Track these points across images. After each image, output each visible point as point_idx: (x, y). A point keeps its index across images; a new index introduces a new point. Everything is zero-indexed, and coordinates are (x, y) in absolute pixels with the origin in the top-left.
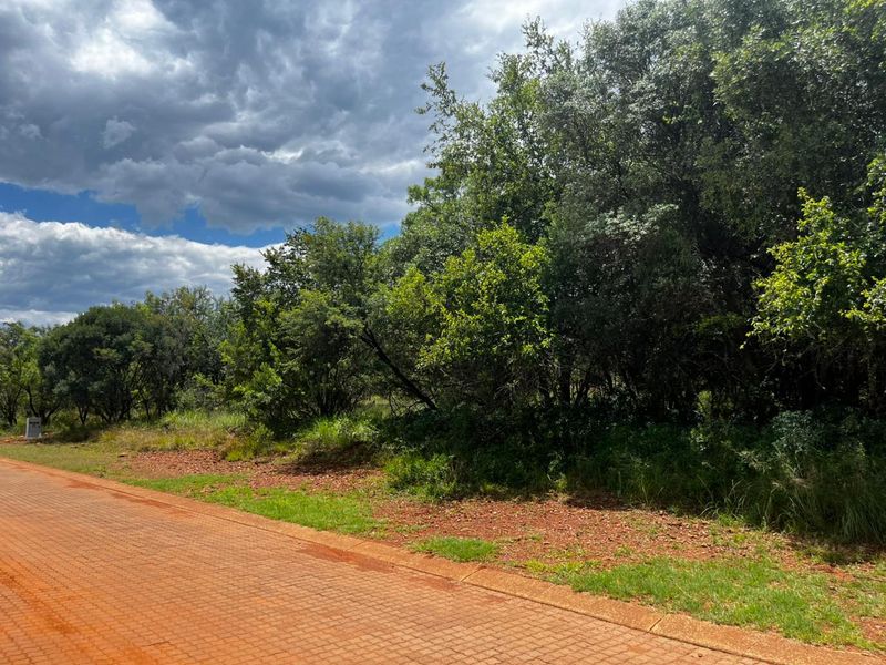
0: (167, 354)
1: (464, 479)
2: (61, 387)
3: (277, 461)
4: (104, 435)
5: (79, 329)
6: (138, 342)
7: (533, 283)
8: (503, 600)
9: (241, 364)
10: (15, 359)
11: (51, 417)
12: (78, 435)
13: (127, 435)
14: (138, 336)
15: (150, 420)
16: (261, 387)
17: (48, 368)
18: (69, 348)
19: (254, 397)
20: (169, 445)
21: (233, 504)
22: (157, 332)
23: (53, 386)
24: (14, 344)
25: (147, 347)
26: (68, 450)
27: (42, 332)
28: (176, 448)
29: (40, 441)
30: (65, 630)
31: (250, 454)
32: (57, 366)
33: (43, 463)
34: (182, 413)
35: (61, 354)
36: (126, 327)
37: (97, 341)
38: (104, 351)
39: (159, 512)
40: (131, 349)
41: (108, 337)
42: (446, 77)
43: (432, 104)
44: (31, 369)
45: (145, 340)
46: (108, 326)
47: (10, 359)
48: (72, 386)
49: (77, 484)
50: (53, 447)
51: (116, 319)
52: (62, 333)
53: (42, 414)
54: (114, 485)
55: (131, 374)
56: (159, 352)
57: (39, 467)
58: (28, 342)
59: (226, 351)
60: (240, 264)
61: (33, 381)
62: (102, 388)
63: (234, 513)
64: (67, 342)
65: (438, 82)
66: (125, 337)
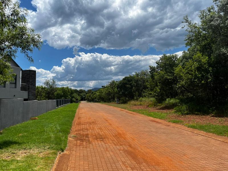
0: (139, 85)
1: (190, 111)
2: (121, 93)
3: (158, 107)
4: (129, 102)
5: (123, 81)
6: (134, 83)
7: (206, 66)
8: (174, 128)
9: (151, 87)
10: (114, 87)
11: (121, 99)
12: (125, 102)
13: (133, 102)
14: (133, 82)
15: (137, 99)
16: (155, 92)
17: (118, 89)
18: (121, 85)
19: (154, 94)
20: (139, 104)
21: (143, 113)
22: (137, 81)
23: (119, 93)
24: (113, 85)
25: (135, 84)
26: (122, 105)
27: (118, 82)
28: (140, 105)
29: (118, 103)
30: (111, 125)
31: (153, 106)
32: (120, 89)
33: (118, 107)
34: (143, 98)
35: (120, 86)
36: (131, 80)
37: (126, 84)
38: (128, 86)
39: (131, 115)
40: (132, 85)
41: (128, 83)
42: (188, 18)
43: (185, 25)
44: (116, 89)
45: (135, 83)
46: (128, 80)
47: (113, 88)
48: (123, 92)
49: (121, 110)
50: (120, 104)
51: (129, 79)
52: (121, 82)
53: (119, 98)
54: (127, 111)
55: (133, 90)
56: (138, 85)
57: (117, 108)
58: (116, 84)
59: (148, 84)
60: (150, 65)
61: (117, 92)
62: (128, 93)
63: (143, 115)
64: (121, 84)
65: (186, 20)
66: (131, 82)
